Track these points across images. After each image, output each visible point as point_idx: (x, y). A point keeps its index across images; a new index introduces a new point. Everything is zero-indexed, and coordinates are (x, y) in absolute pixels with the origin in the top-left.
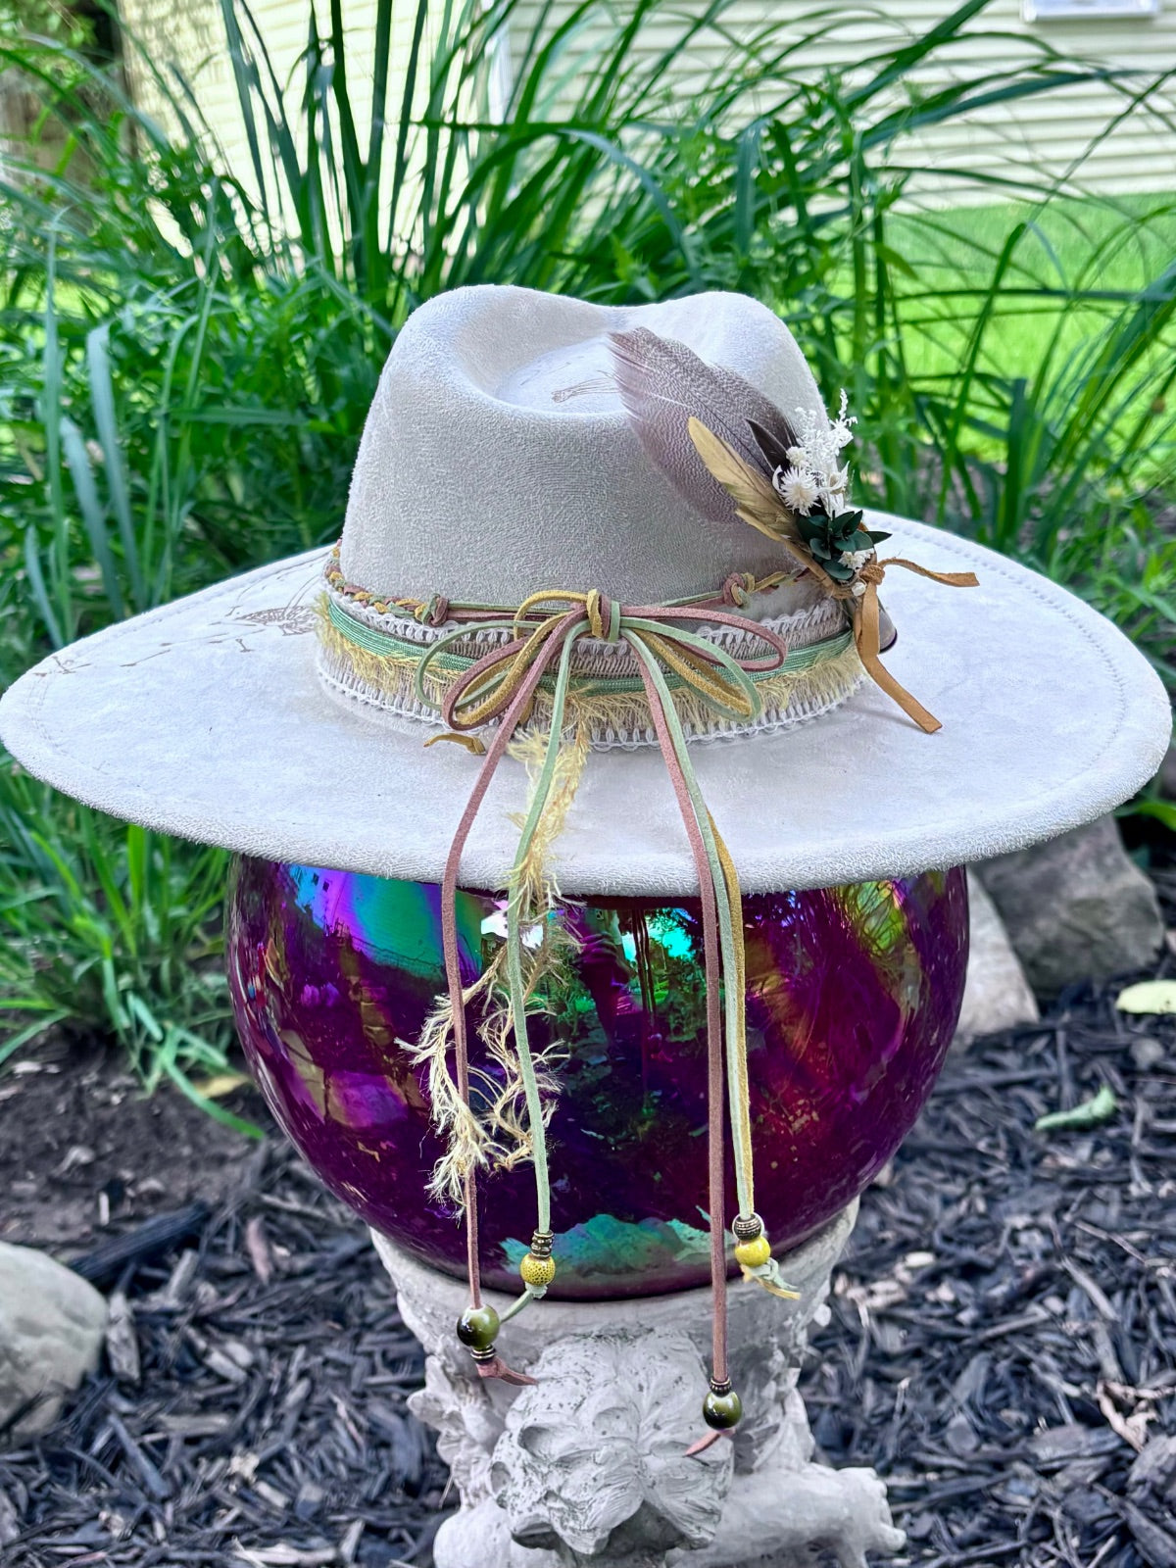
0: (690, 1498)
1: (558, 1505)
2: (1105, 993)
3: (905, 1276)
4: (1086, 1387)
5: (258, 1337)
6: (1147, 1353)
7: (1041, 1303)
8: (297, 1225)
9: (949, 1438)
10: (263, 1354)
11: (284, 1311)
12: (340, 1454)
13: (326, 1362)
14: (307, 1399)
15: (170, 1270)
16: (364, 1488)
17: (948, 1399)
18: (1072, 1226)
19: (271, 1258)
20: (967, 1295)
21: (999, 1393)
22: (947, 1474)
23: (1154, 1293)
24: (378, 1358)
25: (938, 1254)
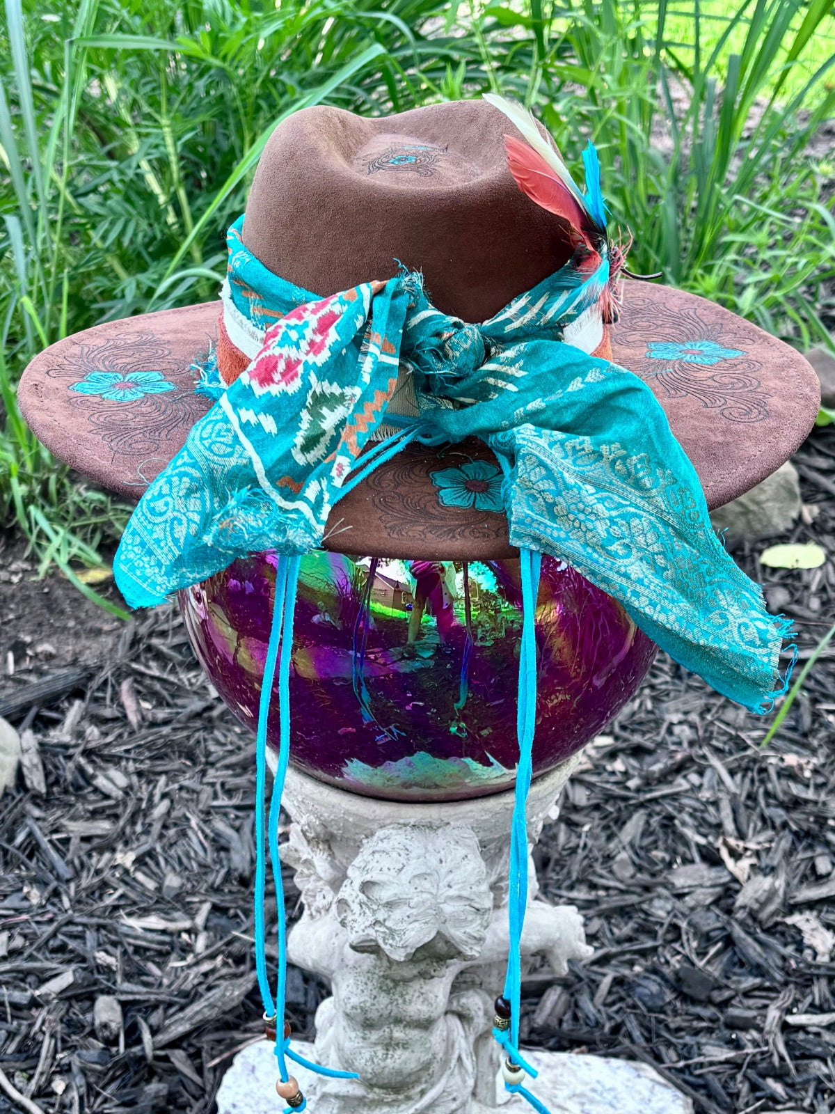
0: (468, 930)
1: (382, 929)
2: (752, 550)
3: (593, 753)
4: (711, 839)
5: (131, 766)
6: (755, 817)
7: (685, 777)
8: (158, 686)
9: (615, 867)
10: (135, 779)
11: (149, 749)
12: (192, 854)
13: (181, 788)
14: (168, 813)
15: (63, 712)
16: (210, 878)
17: (616, 840)
18: (712, 723)
19: (139, 710)
20: (634, 768)
21: (651, 839)
22: (612, 892)
23: (764, 775)
24: (218, 787)
25: (617, 738)
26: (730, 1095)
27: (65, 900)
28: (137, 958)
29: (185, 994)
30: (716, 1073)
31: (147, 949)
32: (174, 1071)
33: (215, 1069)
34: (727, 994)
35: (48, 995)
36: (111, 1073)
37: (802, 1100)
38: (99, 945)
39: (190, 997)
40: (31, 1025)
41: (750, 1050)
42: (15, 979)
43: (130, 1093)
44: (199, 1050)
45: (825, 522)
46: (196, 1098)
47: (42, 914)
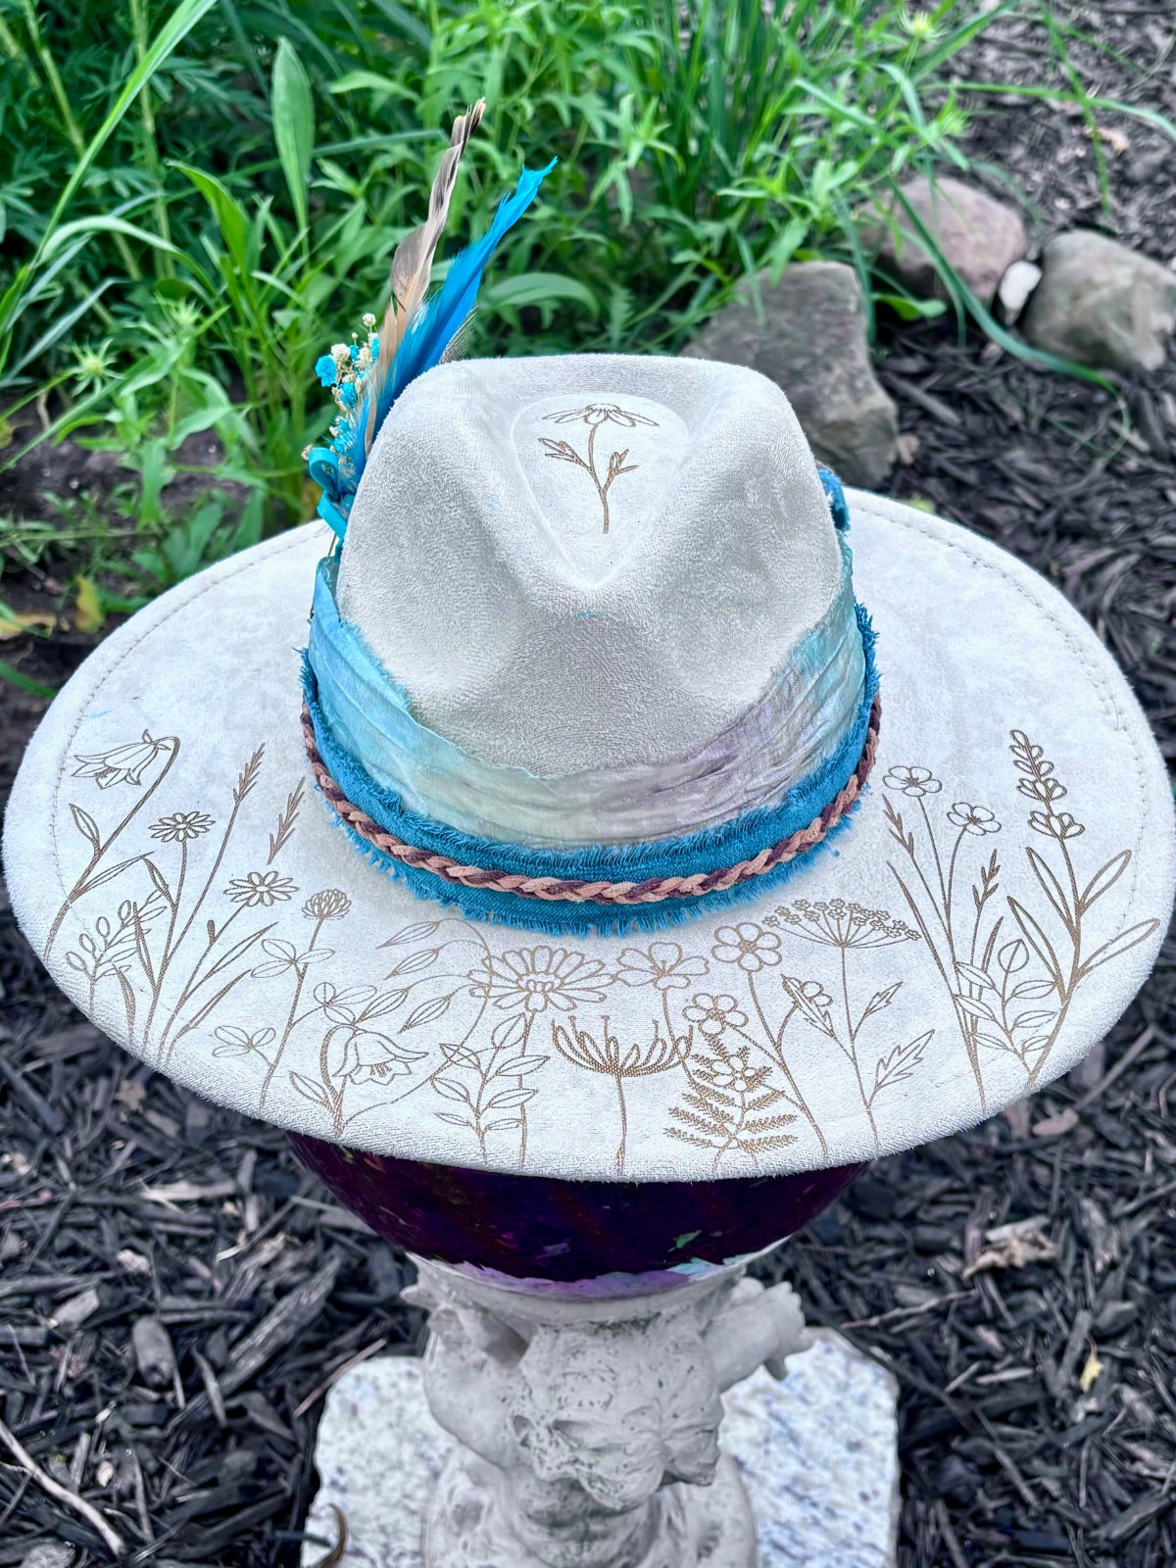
26: (937, 1357)
27: (62, 1165)
28: (173, 1251)
29: (247, 1306)
30: (913, 1329)
31: (183, 1237)
32: (255, 1429)
33: (305, 1414)
34: (911, 1205)
35: (67, 1324)
36: (173, 1441)
37: (1022, 1349)
38: (122, 1236)
39: (255, 1309)
40: (54, 1373)
41: (954, 1295)
42: (20, 1306)
43: (203, 1469)
44: (281, 1391)
45: (927, 457)
46: (289, 1459)
47: (36, 1194)
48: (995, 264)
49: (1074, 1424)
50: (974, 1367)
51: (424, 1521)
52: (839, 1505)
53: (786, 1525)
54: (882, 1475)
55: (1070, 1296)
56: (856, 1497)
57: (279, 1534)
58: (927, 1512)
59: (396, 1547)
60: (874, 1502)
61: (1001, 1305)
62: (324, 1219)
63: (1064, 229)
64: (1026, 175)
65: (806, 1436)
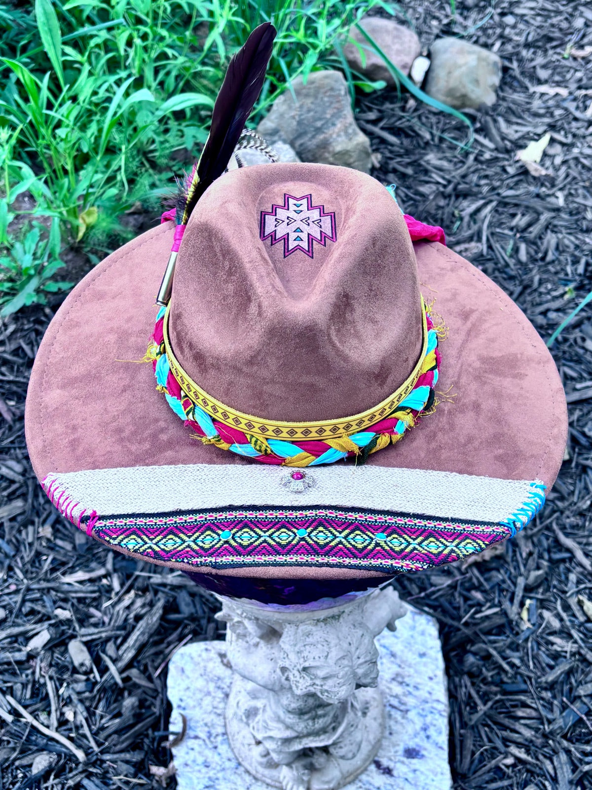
5: (19, 453)
26: (455, 608)
27: (18, 571)
28: (81, 606)
29: (123, 627)
30: (441, 596)
31: (85, 598)
32: (136, 686)
33: (159, 676)
35: (36, 649)
36: (98, 697)
37: (494, 599)
38: (55, 602)
39: (127, 629)
40: (34, 673)
41: (459, 577)
42: (10, 643)
43: (115, 709)
44: (146, 666)
45: (387, 163)
46: (155, 698)
47: (8, 587)
48: (407, 59)
49: (523, 631)
50: (473, 611)
51: (225, 718)
52: (419, 684)
53: (396, 696)
54: (437, 667)
55: (512, 570)
56: (427, 679)
57: (156, 734)
58: (460, 681)
59: (214, 732)
60: (435, 680)
61: (482, 579)
62: (152, 580)
63: (438, 37)
64: (414, 9)
65: (399, 653)
